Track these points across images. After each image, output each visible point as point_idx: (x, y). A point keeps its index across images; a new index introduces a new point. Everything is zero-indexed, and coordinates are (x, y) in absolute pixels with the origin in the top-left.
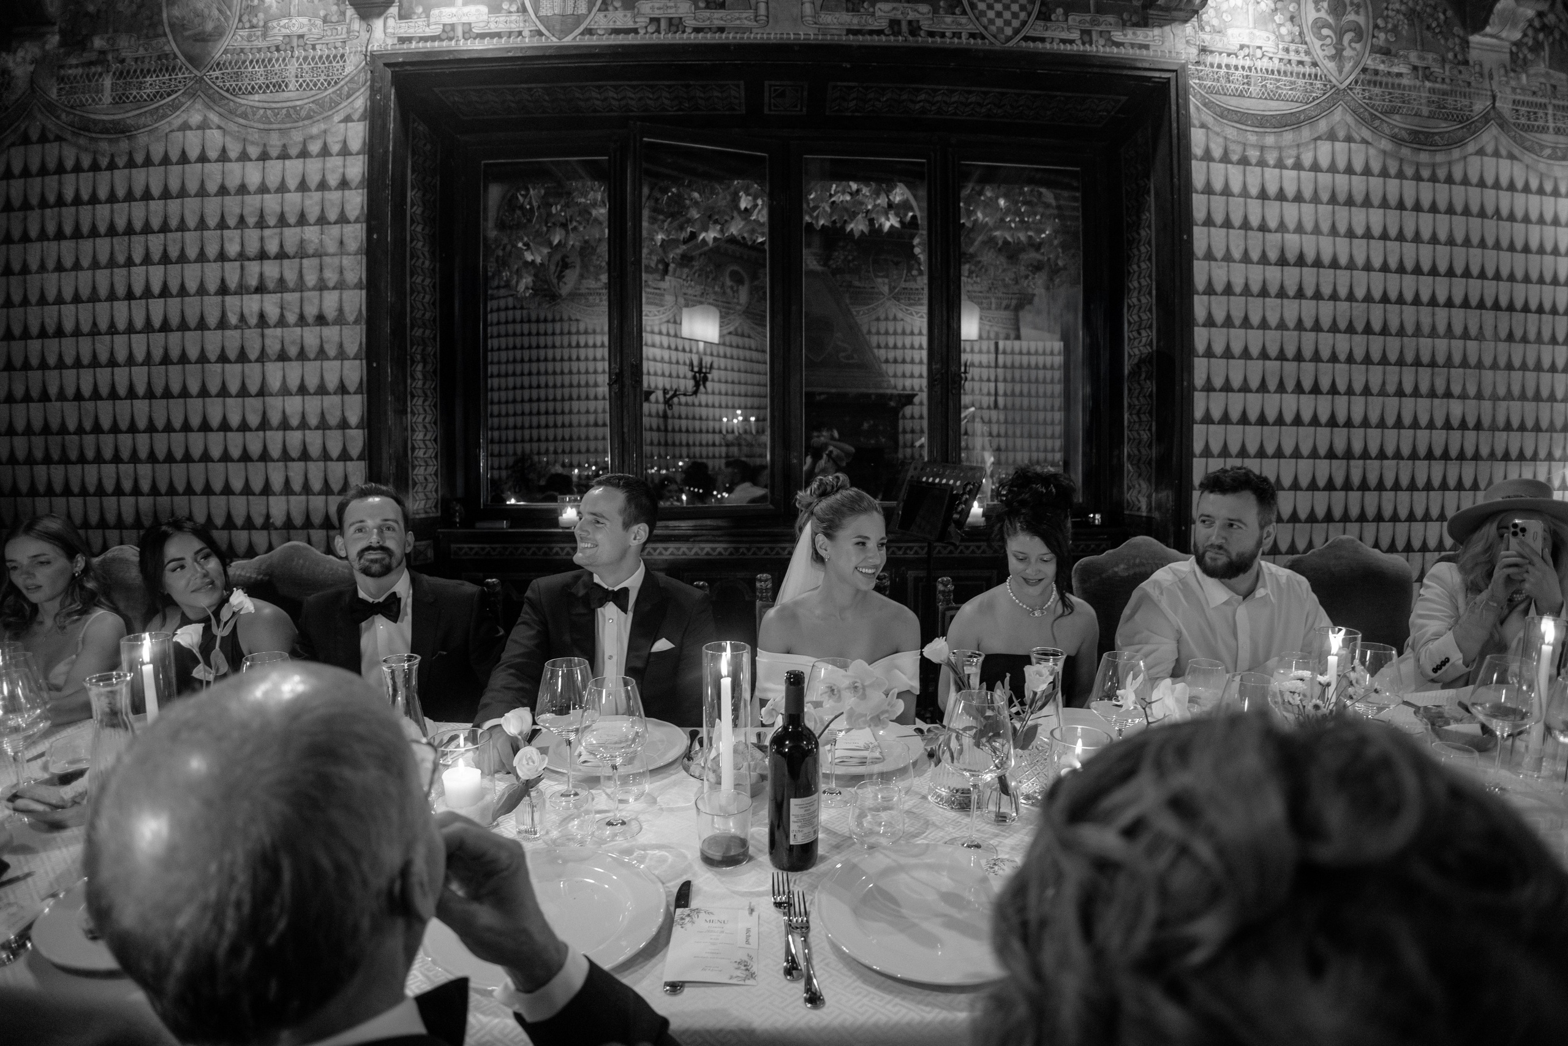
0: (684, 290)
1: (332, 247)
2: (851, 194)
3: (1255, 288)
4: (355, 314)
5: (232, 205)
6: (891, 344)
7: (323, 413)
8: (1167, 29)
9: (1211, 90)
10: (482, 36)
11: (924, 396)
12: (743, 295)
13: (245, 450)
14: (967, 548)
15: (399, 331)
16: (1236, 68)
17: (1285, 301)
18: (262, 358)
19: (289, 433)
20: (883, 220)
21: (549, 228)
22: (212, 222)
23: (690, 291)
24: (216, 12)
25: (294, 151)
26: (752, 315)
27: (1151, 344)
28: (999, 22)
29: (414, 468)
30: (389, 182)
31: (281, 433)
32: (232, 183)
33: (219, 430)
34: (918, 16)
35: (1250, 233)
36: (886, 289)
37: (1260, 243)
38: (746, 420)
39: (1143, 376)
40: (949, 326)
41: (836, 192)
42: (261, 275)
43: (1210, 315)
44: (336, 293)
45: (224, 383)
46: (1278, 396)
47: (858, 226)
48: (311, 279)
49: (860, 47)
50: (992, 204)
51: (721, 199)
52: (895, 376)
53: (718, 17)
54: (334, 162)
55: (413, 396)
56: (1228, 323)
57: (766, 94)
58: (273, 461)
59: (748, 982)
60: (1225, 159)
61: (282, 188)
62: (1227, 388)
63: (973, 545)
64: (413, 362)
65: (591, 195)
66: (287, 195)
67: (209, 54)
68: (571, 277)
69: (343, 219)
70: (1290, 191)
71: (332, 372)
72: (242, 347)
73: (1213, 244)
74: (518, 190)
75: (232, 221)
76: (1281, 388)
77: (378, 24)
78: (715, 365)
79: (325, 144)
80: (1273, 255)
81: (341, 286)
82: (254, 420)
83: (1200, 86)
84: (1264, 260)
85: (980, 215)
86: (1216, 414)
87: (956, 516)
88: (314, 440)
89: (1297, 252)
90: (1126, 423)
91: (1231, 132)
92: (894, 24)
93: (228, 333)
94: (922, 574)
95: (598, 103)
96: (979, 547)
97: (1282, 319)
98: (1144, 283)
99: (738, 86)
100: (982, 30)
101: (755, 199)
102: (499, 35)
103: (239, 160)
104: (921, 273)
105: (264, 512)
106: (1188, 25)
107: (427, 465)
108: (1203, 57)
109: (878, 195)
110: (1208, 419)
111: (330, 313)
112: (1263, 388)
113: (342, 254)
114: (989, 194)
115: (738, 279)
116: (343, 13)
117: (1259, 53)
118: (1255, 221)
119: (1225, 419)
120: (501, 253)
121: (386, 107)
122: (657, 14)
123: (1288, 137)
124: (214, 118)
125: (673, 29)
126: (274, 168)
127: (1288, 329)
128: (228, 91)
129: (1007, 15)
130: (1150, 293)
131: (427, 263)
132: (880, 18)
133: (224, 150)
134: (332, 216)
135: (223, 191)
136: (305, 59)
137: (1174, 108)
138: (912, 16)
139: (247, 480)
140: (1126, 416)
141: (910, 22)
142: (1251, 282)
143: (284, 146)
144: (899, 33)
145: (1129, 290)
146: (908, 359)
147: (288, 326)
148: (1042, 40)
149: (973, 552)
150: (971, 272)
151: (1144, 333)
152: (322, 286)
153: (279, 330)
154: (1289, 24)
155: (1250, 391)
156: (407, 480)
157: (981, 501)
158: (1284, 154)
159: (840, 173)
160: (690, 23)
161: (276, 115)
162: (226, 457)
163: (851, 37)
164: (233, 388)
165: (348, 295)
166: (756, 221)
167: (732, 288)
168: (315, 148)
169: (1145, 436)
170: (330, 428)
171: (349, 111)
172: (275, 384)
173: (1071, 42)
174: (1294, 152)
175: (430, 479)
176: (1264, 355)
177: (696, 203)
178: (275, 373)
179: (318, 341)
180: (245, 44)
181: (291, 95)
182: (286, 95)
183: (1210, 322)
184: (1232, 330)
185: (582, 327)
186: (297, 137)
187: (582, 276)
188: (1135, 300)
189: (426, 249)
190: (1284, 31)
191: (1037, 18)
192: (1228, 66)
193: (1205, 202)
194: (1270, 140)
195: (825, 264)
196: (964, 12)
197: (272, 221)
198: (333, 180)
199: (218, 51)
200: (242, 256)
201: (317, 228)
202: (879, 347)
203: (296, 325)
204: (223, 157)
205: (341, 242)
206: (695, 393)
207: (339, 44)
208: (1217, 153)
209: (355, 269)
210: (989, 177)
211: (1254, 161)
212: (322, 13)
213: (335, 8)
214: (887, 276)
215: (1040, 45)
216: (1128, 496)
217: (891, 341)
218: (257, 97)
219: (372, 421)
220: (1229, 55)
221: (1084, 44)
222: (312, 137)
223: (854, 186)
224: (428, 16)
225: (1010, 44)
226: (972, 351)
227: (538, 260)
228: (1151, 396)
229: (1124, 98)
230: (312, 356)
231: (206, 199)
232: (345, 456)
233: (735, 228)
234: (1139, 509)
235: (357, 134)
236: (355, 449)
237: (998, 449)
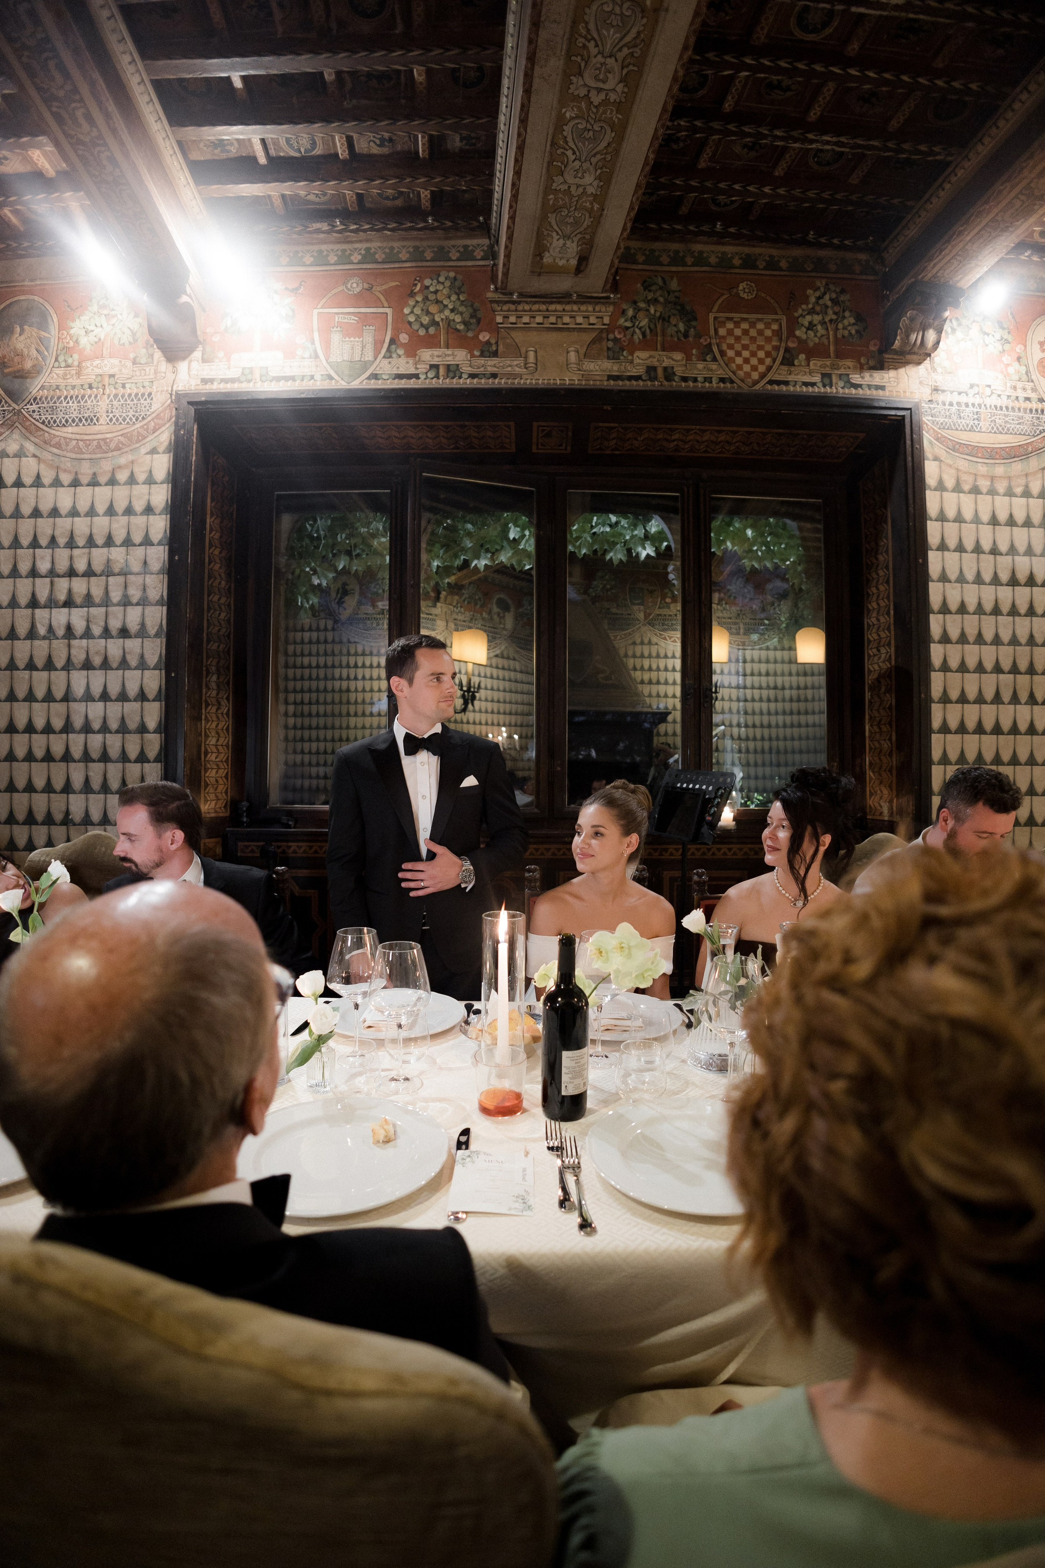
0: (454, 616)
1: (136, 567)
2: (611, 526)
3: (988, 606)
4: (156, 628)
5: (45, 527)
6: (646, 667)
7: (123, 718)
8: (902, 371)
9: (943, 426)
10: (278, 379)
11: (677, 715)
12: (509, 621)
13: (48, 750)
14: (719, 850)
15: (196, 646)
16: (967, 405)
17: (1017, 618)
18: (68, 666)
19: (91, 736)
20: (640, 549)
21: (334, 555)
22: (25, 541)
23: (460, 617)
24: (35, 352)
25: (103, 479)
26: (519, 641)
27: (889, 660)
28: (747, 368)
29: (206, 770)
30: (190, 509)
31: (83, 736)
32: (45, 507)
33: (24, 732)
34: (672, 362)
35: (982, 556)
36: (641, 616)
37: (992, 565)
38: (510, 737)
39: (883, 689)
40: (700, 646)
41: (597, 524)
42: (70, 591)
43: (945, 632)
44: (139, 609)
45: (31, 689)
46: (1012, 707)
47: (617, 555)
48: (116, 596)
49: (620, 391)
50: (739, 536)
51: (492, 531)
52: (650, 696)
53: (491, 364)
54: (140, 491)
55: (207, 705)
56: (963, 639)
57: (535, 434)
58: (75, 761)
59: (525, 1213)
60: (958, 489)
61: (92, 512)
62: (963, 699)
63: (724, 848)
64: (208, 673)
65: (374, 525)
66: (95, 519)
67: (27, 389)
68: (351, 602)
69: (147, 542)
70: (1020, 517)
71: (133, 681)
72: (50, 656)
73: (947, 567)
74: (307, 520)
75: (44, 542)
76: (1015, 699)
77: (183, 366)
78: (483, 685)
79: (132, 473)
80: (1004, 577)
81: (143, 602)
82: (58, 723)
83: (933, 422)
84: (996, 581)
85: (729, 544)
86: (953, 724)
87: (709, 818)
88: (114, 743)
89: (1027, 573)
90: (867, 734)
91: (962, 464)
92: (651, 370)
93: (37, 643)
94: (677, 874)
95: (380, 440)
96: (730, 850)
97: (1014, 635)
98: (882, 604)
99: (509, 427)
100: (731, 375)
101: (523, 530)
102: (293, 378)
103: (51, 486)
104: (674, 598)
105: (64, 809)
106: (922, 367)
107: (219, 768)
108: (935, 397)
109: (635, 526)
110: (945, 729)
111: (133, 627)
112: (997, 699)
113: (145, 573)
114: (737, 525)
115: (504, 606)
116: (151, 356)
117: (988, 391)
118: (986, 545)
119: (962, 729)
120: (290, 577)
121: (189, 440)
122: (436, 361)
123: (1017, 467)
124: (30, 447)
125: (451, 374)
126: (85, 496)
127: (1020, 645)
128: (43, 423)
129: (754, 361)
130: (888, 614)
131: (223, 583)
132: (639, 365)
133: (38, 476)
134: (137, 538)
135: (36, 513)
136: (116, 396)
137: (908, 442)
138: (667, 363)
139: (49, 779)
140: (867, 728)
141: (665, 369)
142: (983, 602)
143: (94, 474)
144: (656, 378)
145: (869, 610)
146: (662, 680)
147: (94, 638)
148: (786, 383)
149: (725, 854)
150: (720, 600)
151: (883, 650)
152: (126, 602)
153: (84, 641)
154: (1016, 364)
155: (985, 702)
156: (200, 781)
157: (732, 805)
158: (1013, 484)
159: (602, 506)
160: (466, 369)
161: (87, 446)
162: (30, 757)
163: (612, 382)
164: (40, 693)
165: (149, 610)
166: (524, 550)
167: (499, 614)
168: (122, 476)
169: (886, 745)
170: (130, 732)
171: (154, 444)
172: (79, 690)
173: (813, 384)
174: (1023, 481)
175: (221, 781)
176: (998, 669)
177: (469, 534)
178: (79, 681)
179: (121, 652)
180: (61, 382)
181: (102, 429)
182: (96, 428)
183: (945, 639)
184: (966, 647)
185: (360, 649)
186: (106, 467)
187: (360, 603)
188: (874, 620)
189: (222, 571)
190: (1011, 370)
191: (782, 364)
192: (959, 404)
193: (940, 529)
194: (1000, 470)
195: (585, 592)
196: (715, 359)
197: (81, 542)
198: (139, 506)
199: (35, 387)
200: (52, 573)
201: (123, 549)
202: (635, 669)
203: (100, 637)
204: (38, 483)
205: (145, 563)
206: (464, 710)
207: (147, 384)
208: (950, 483)
209: (157, 587)
210: (738, 510)
211: (984, 490)
212: (132, 356)
213: (144, 351)
214: (642, 604)
215: (784, 388)
216: (871, 802)
217: (646, 663)
218: (70, 429)
219: (167, 727)
220: (960, 393)
221: (824, 386)
222: (120, 467)
223: (613, 519)
224: (229, 360)
225: (757, 387)
226: (722, 673)
227: (324, 584)
228: (890, 708)
229: (862, 436)
230: (115, 665)
231: (20, 520)
232: (142, 758)
233: (504, 557)
234: (881, 814)
235: (162, 465)
236: (153, 751)
237: (748, 764)
